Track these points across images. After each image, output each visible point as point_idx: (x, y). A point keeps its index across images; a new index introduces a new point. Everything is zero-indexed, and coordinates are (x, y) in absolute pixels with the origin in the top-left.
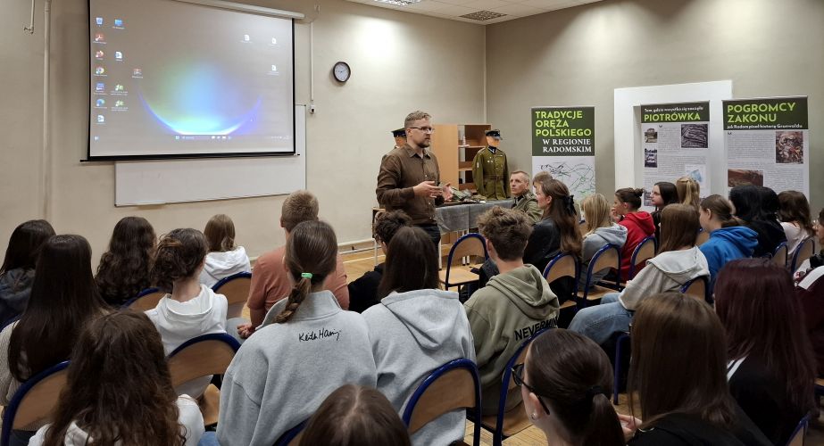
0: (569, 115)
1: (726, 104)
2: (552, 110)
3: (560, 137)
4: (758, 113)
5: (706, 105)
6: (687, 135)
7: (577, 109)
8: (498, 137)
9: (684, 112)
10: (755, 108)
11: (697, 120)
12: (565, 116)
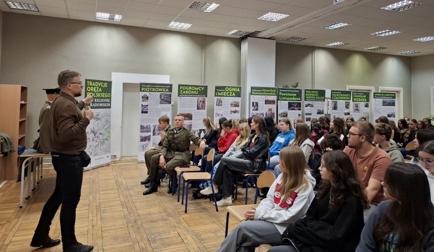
0: (102, 84)
1: (179, 86)
2: (95, 81)
4: (191, 90)
5: (171, 86)
6: (162, 98)
7: (105, 82)
9: (161, 88)
10: (190, 88)
11: (167, 92)
12: (100, 85)
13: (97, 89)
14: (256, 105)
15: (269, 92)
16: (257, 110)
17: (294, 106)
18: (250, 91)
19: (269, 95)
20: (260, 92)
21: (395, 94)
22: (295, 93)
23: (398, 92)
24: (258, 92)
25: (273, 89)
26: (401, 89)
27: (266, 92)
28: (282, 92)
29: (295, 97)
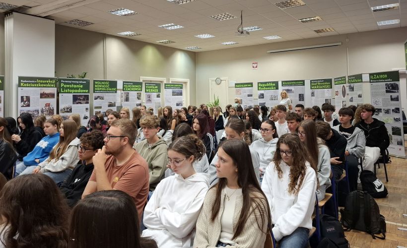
14: (26, 101)
15: (46, 83)
16: (28, 106)
17: (80, 100)
18: (17, 82)
19: (46, 87)
20: (33, 83)
21: (182, 85)
22: (81, 84)
23: (186, 83)
24: (29, 83)
25: (51, 79)
26: (188, 80)
27: (41, 83)
28: (65, 83)
29: (81, 89)
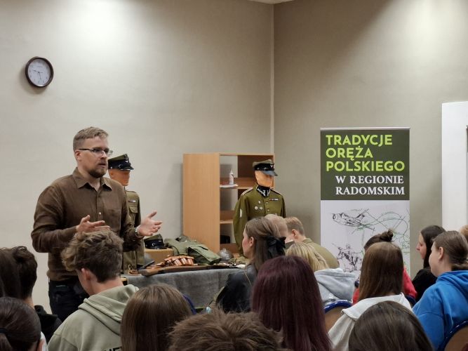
0: (374, 140)
2: (350, 133)
3: (361, 173)
7: (385, 132)
8: (270, 172)
12: (369, 141)
13: (355, 152)
